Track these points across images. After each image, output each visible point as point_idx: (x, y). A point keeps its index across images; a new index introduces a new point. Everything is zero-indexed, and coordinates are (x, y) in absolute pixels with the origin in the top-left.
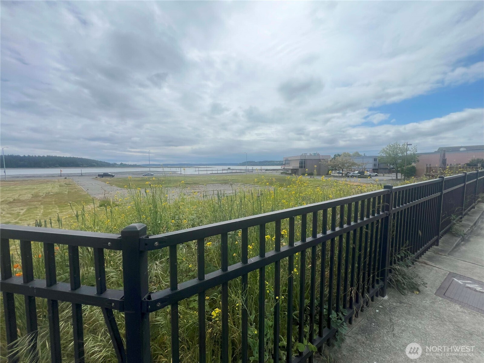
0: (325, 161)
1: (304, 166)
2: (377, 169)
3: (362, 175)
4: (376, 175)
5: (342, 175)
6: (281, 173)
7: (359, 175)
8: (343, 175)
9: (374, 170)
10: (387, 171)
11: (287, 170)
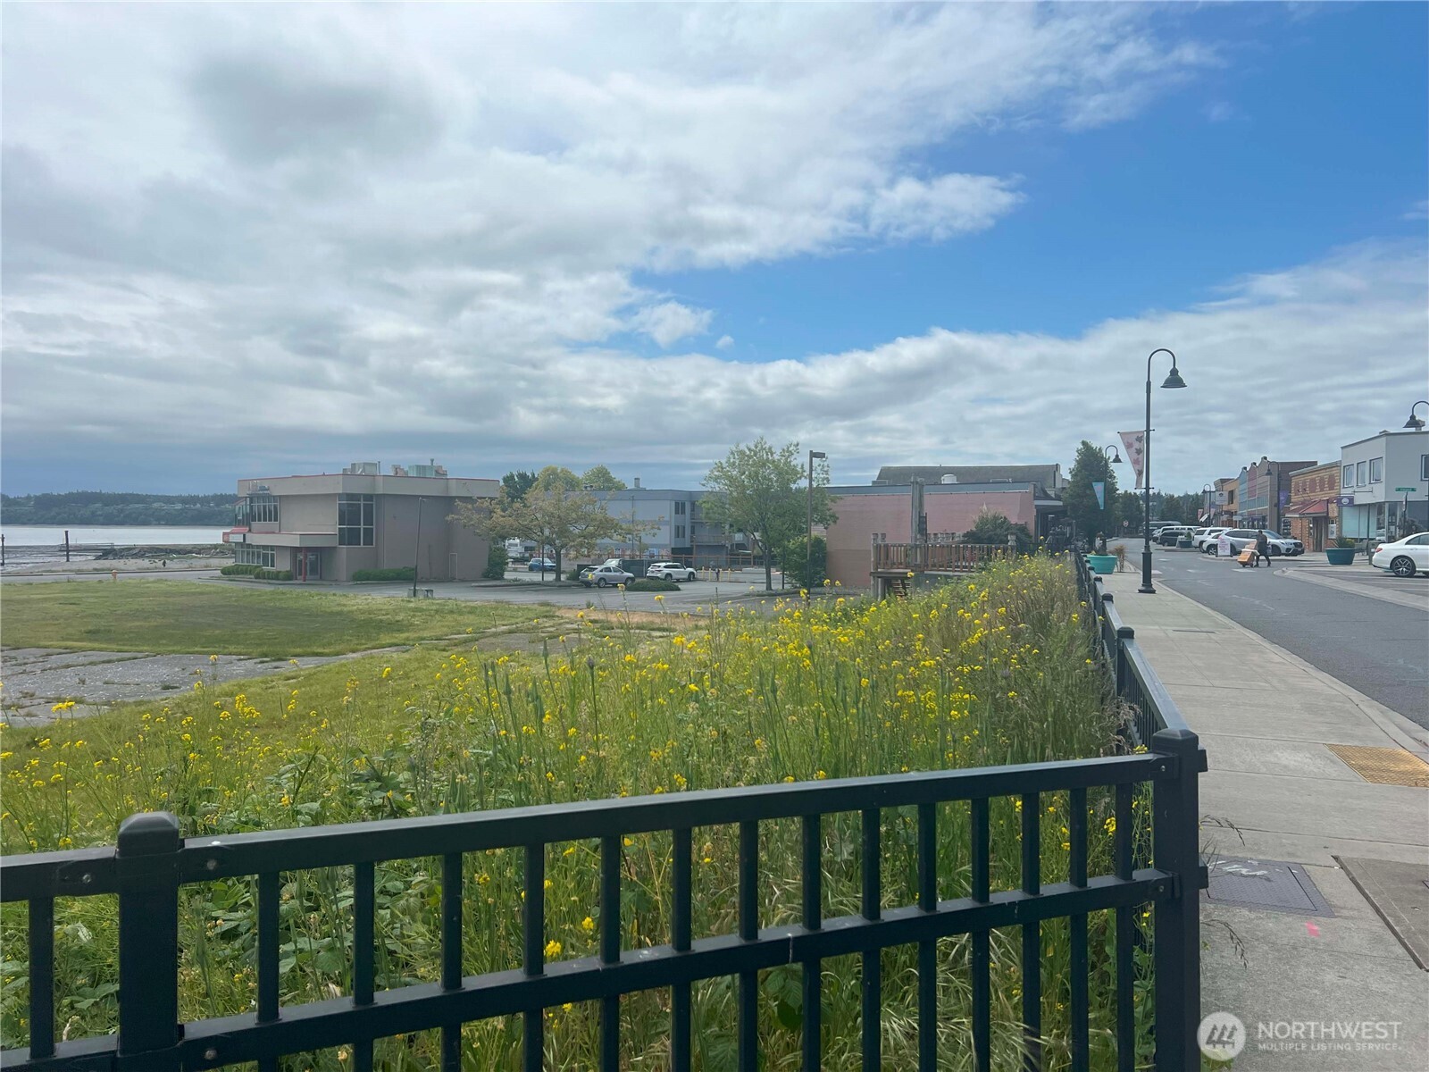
0: (479, 510)
1: (368, 533)
2: (689, 551)
3: (637, 576)
4: (691, 578)
5: (558, 578)
6: (226, 572)
7: (629, 578)
8: (563, 577)
9: (681, 555)
10: (723, 557)
11: (267, 554)
